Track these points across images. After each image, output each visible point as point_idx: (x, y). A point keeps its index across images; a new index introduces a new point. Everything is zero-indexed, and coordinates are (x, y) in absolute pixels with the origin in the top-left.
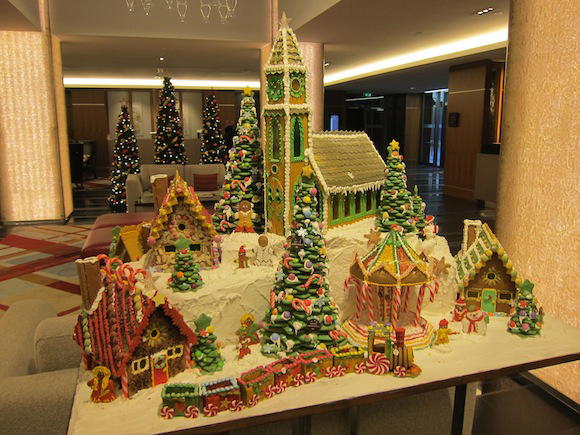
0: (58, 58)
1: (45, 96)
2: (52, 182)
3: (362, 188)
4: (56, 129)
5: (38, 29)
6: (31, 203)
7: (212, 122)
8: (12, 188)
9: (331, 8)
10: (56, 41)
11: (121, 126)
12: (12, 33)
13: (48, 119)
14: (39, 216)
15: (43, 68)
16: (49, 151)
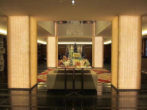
0: (57, 40)
1: (55, 47)
2: (55, 61)
3: (77, 57)
4: (56, 52)
5: (55, 36)
6: (51, 64)
7: (83, 51)
8: (49, 62)
9: (100, 33)
10: (57, 38)
11: (67, 52)
12: (51, 37)
13: (55, 51)
14: (52, 67)
15: (55, 42)
16: (55, 56)
